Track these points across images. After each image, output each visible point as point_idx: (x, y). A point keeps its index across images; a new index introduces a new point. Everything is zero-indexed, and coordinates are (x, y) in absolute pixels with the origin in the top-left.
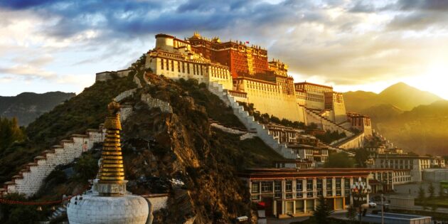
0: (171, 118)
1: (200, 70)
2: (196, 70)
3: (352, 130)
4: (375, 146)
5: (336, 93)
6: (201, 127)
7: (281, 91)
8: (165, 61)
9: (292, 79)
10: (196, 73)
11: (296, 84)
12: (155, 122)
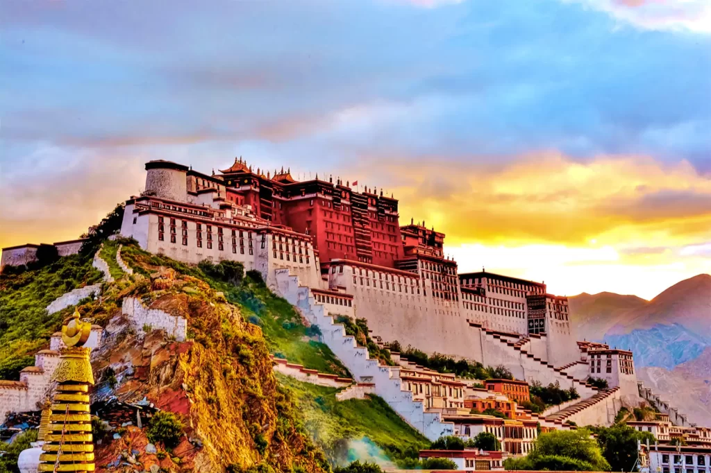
0: (190, 353)
1: (246, 244)
2: (238, 243)
3: (591, 382)
4: (646, 420)
5: (552, 297)
6: (256, 375)
7: (429, 291)
8: (167, 221)
9: (453, 265)
10: (238, 249)
11: (463, 277)
12: (155, 361)
